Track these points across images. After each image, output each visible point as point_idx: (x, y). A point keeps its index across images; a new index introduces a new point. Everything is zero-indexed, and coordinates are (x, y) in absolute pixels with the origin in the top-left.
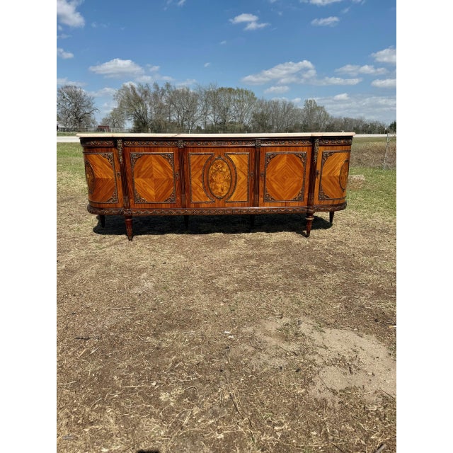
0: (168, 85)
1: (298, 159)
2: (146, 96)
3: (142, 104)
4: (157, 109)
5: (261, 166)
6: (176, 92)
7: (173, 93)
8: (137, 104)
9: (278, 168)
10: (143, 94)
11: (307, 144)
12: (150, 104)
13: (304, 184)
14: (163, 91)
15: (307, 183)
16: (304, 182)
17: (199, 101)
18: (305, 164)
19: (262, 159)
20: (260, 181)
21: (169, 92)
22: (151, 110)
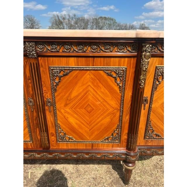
0: (75, 15)
1: (110, 81)
2: (64, 20)
3: (62, 24)
4: (69, 27)
5: (44, 89)
6: (78, 19)
7: (77, 19)
8: (60, 24)
9: (74, 94)
10: (63, 19)
11: (128, 54)
12: (66, 24)
13: (121, 120)
14: (72, 18)
15: (126, 118)
16: (121, 117)
17: (89, 23)
18: (122, 89)
19: (46, 78)
20: (47, 113)
21: (75, 19)
22: (66, 27)
